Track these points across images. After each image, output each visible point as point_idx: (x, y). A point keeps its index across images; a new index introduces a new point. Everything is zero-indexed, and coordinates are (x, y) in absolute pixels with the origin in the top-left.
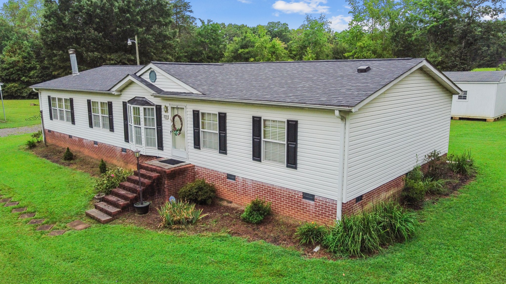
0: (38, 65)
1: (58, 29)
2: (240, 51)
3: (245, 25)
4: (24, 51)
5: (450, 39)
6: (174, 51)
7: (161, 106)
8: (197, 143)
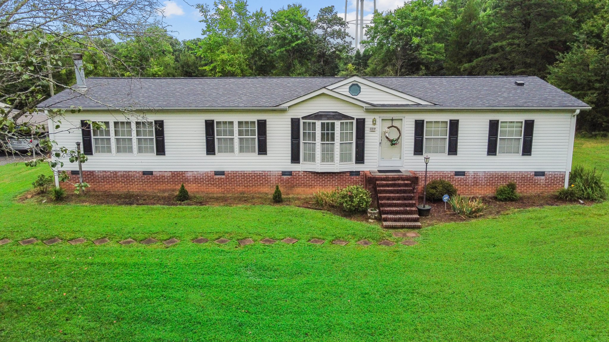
7: (364, 119)
8: (418, 150)
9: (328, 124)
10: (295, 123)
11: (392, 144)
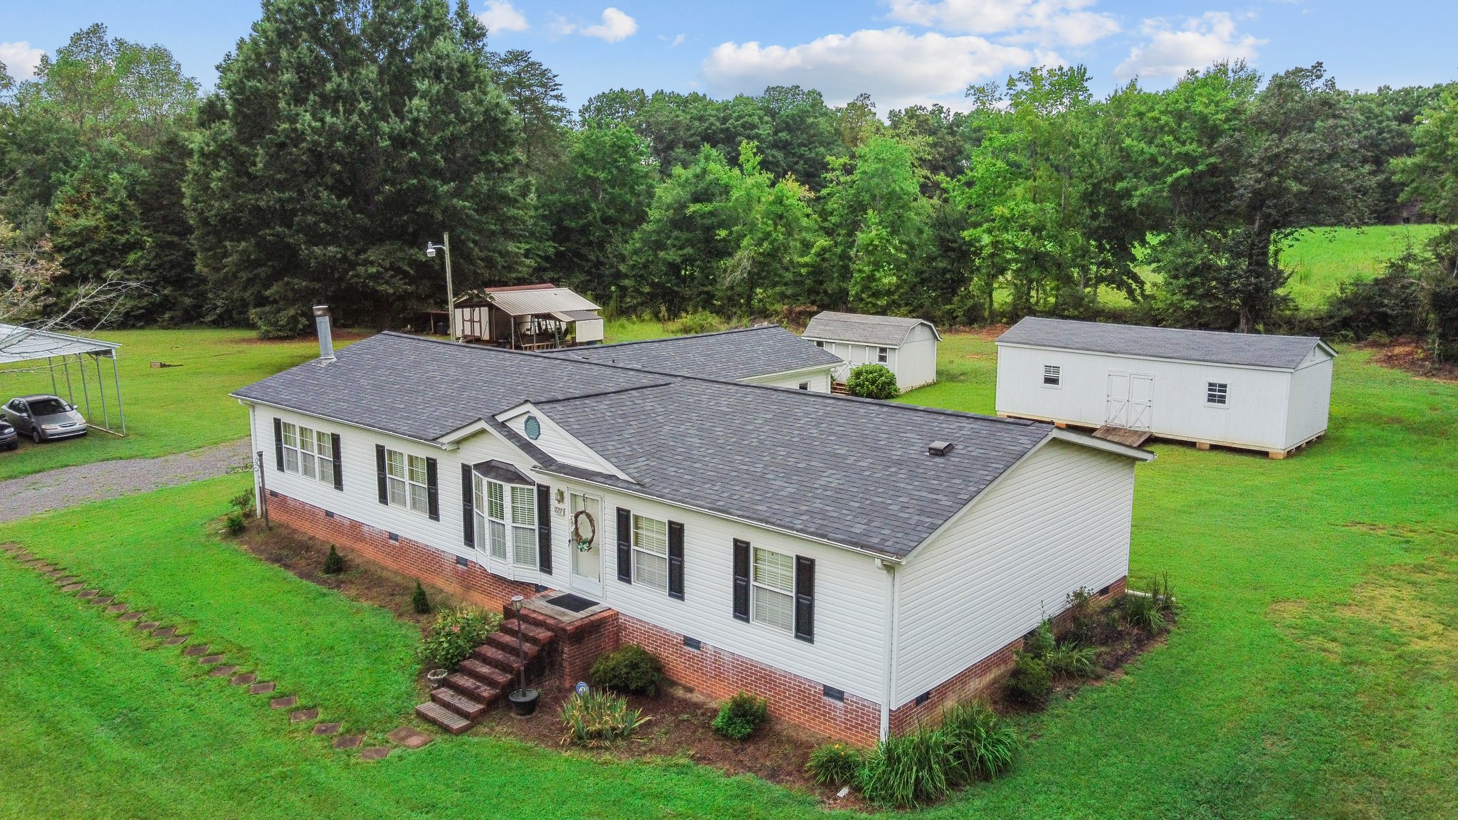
0: (148, 236)
1: (237, 187)
2: (693, 208)
3: (701, 95)
4: (110, 200)
5: (1225, 207)
6: (522, 227)
7: (548, 488)
8: (624, 570)
9: (495, 485)
11: (581, 549)
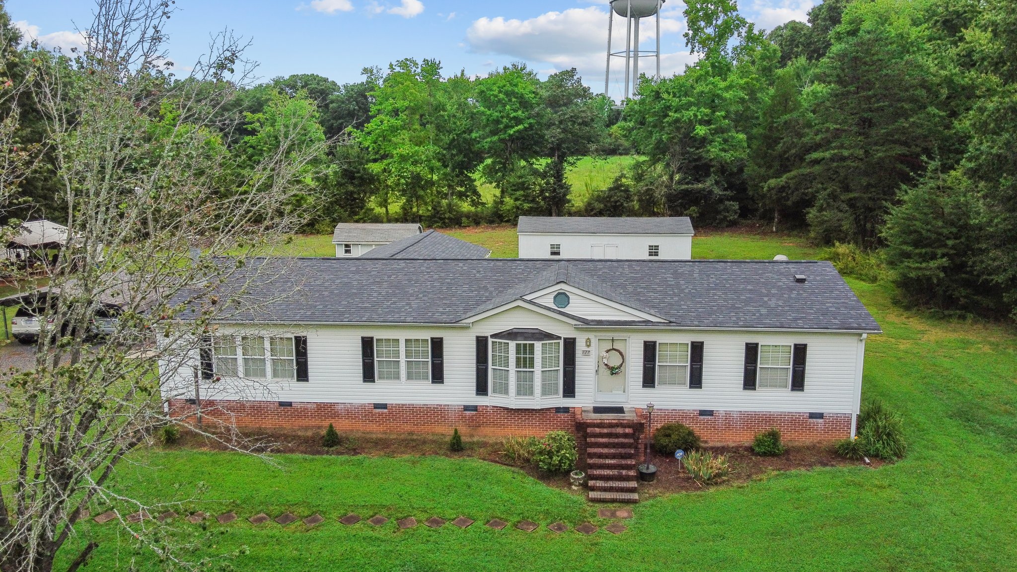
7: (574, 339)
8: (649, 380)
9: (525, 345)
10: (482, 343)
11: (612, 374)
